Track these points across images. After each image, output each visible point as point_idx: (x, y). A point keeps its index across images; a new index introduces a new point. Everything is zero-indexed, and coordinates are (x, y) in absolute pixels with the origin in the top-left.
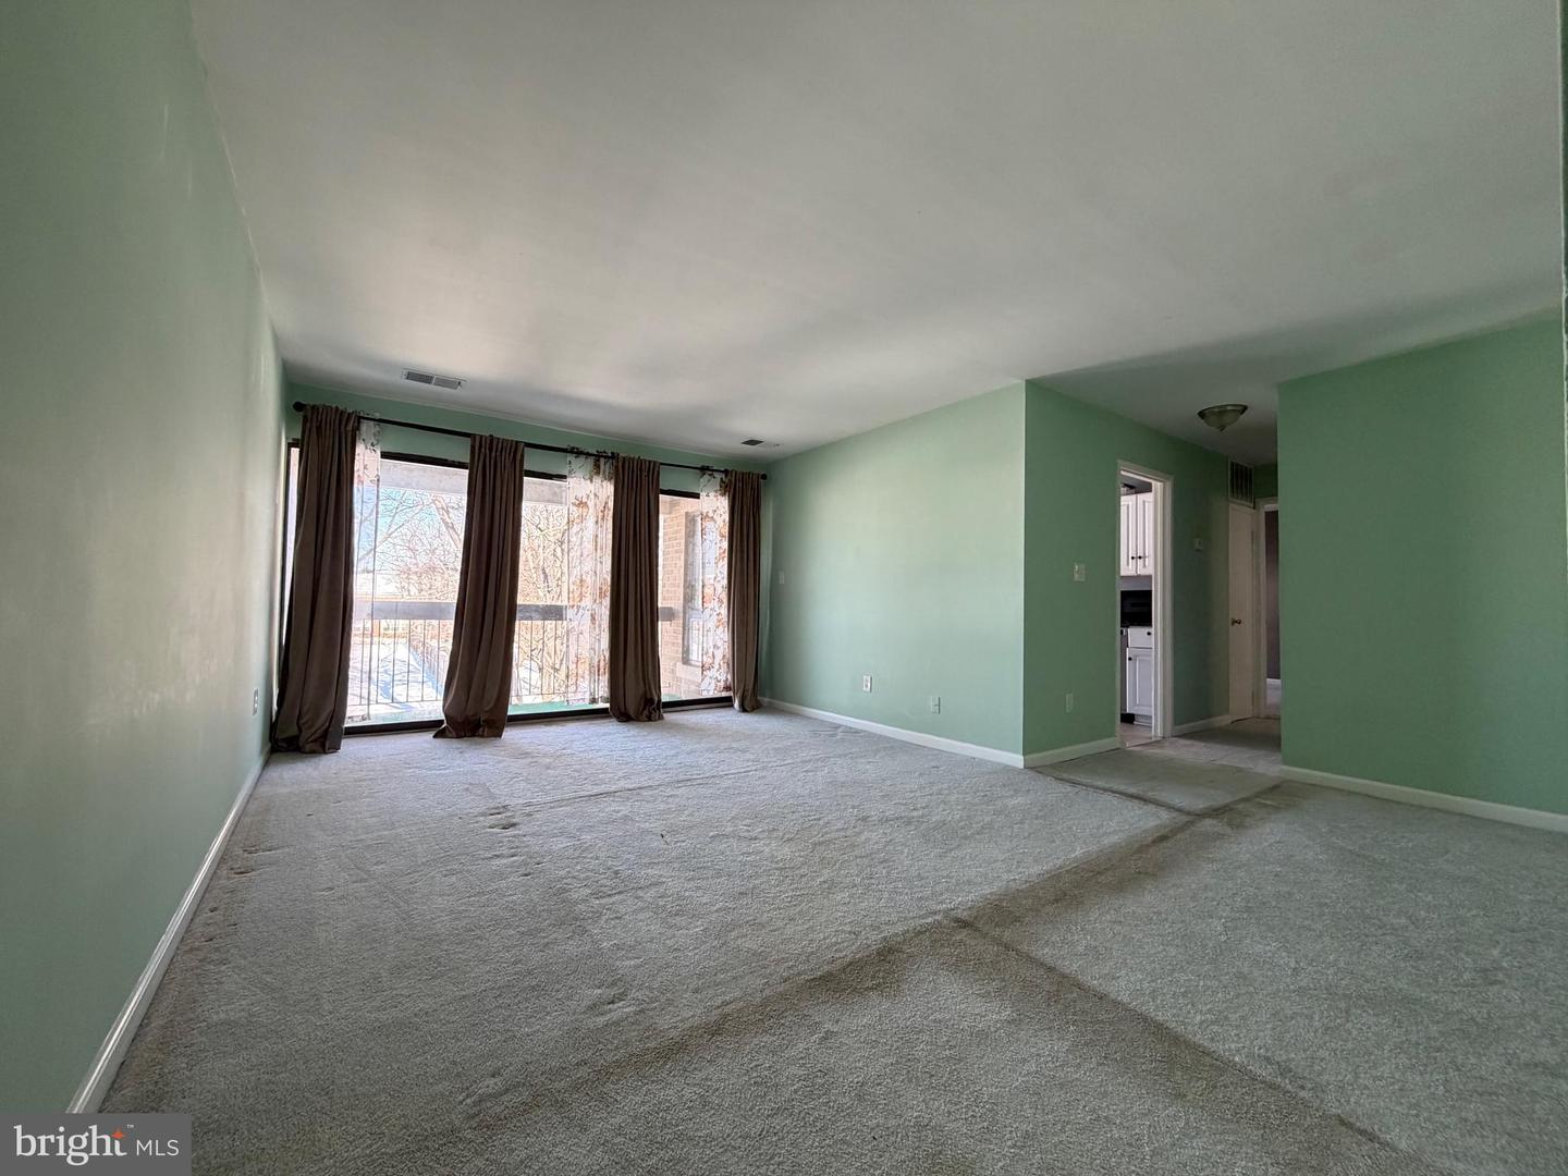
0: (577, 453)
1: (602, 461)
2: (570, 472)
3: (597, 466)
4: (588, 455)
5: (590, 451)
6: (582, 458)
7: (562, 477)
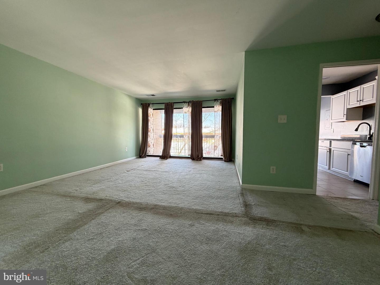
0: (185, 102)
1: (190, 103)
2: (183, 107)
3: (189, 105)
4: (187, 102)
5: (187, 101)
6: (186, 103)
7: (182, 108)
